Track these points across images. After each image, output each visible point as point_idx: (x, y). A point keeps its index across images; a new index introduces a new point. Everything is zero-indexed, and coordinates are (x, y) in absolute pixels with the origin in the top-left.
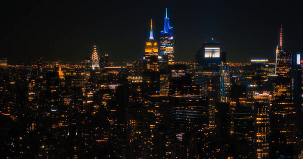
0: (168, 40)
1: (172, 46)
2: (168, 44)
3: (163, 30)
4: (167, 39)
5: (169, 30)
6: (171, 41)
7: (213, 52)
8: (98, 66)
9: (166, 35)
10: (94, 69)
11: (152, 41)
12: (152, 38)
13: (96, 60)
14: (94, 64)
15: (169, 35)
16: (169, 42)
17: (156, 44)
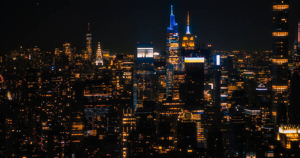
0: (173, 37)
1: (177, 43)
2: (173, 40)
3: (169, 27)
4: (172, 35)
5: (174, 27)
6: (176, 37)
7: (146, 52)
8: (102, 62)
9: (171, 31)
10: (97, 64)
11: (189, 36)
12: (188, 32)
13: (100, 56)
14: (98, 60)
15: (174, 32)
16: (174, 38)
17: (192, 39)
